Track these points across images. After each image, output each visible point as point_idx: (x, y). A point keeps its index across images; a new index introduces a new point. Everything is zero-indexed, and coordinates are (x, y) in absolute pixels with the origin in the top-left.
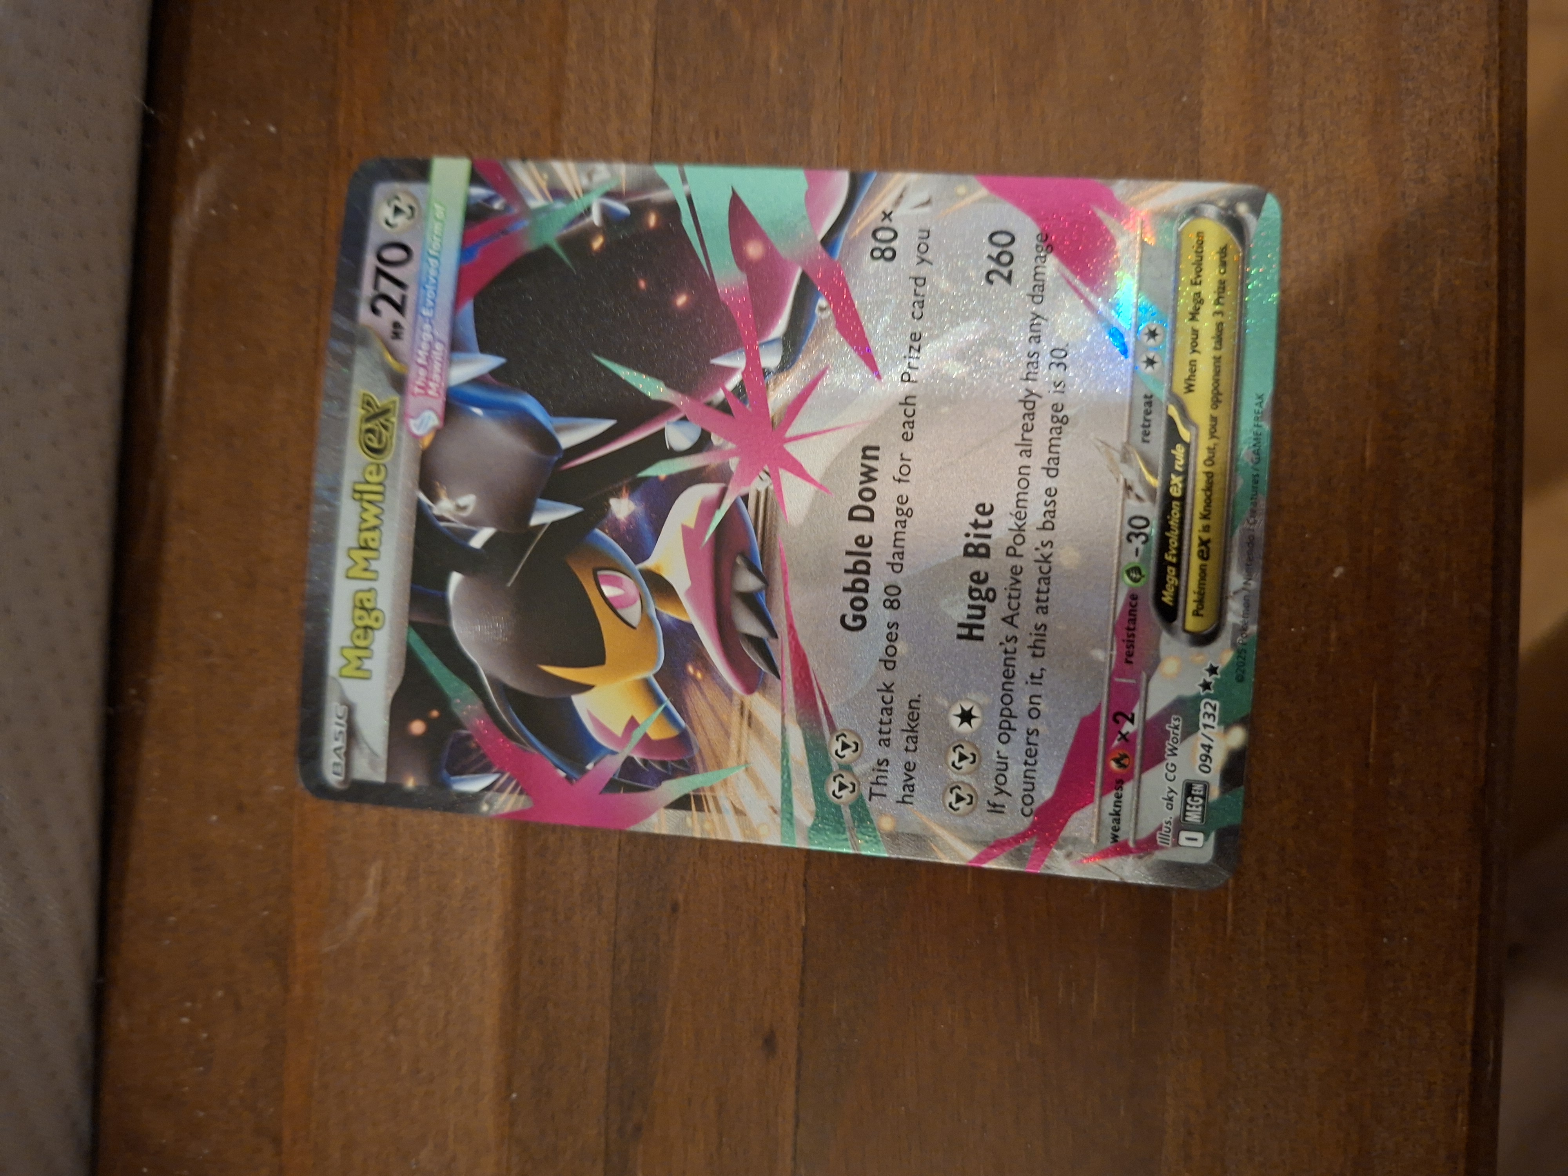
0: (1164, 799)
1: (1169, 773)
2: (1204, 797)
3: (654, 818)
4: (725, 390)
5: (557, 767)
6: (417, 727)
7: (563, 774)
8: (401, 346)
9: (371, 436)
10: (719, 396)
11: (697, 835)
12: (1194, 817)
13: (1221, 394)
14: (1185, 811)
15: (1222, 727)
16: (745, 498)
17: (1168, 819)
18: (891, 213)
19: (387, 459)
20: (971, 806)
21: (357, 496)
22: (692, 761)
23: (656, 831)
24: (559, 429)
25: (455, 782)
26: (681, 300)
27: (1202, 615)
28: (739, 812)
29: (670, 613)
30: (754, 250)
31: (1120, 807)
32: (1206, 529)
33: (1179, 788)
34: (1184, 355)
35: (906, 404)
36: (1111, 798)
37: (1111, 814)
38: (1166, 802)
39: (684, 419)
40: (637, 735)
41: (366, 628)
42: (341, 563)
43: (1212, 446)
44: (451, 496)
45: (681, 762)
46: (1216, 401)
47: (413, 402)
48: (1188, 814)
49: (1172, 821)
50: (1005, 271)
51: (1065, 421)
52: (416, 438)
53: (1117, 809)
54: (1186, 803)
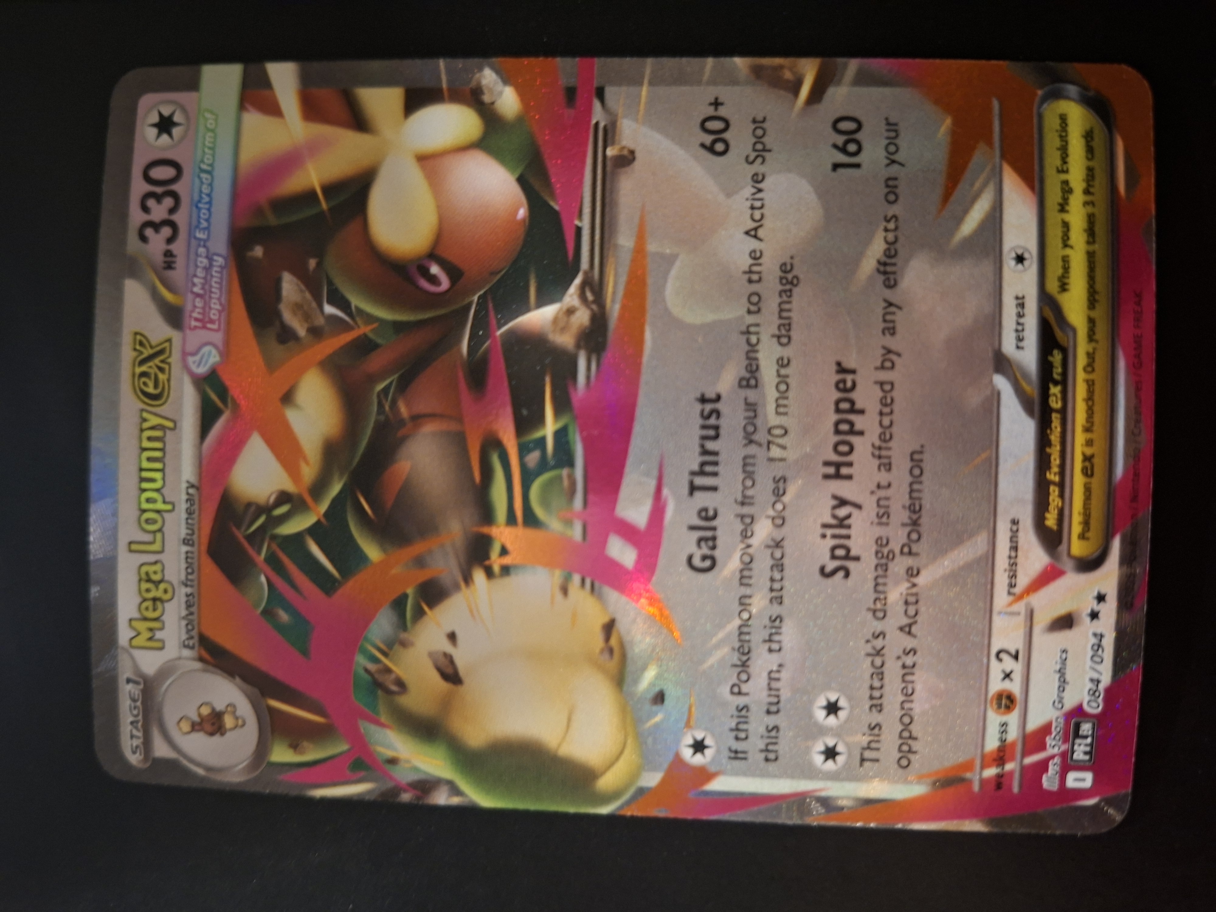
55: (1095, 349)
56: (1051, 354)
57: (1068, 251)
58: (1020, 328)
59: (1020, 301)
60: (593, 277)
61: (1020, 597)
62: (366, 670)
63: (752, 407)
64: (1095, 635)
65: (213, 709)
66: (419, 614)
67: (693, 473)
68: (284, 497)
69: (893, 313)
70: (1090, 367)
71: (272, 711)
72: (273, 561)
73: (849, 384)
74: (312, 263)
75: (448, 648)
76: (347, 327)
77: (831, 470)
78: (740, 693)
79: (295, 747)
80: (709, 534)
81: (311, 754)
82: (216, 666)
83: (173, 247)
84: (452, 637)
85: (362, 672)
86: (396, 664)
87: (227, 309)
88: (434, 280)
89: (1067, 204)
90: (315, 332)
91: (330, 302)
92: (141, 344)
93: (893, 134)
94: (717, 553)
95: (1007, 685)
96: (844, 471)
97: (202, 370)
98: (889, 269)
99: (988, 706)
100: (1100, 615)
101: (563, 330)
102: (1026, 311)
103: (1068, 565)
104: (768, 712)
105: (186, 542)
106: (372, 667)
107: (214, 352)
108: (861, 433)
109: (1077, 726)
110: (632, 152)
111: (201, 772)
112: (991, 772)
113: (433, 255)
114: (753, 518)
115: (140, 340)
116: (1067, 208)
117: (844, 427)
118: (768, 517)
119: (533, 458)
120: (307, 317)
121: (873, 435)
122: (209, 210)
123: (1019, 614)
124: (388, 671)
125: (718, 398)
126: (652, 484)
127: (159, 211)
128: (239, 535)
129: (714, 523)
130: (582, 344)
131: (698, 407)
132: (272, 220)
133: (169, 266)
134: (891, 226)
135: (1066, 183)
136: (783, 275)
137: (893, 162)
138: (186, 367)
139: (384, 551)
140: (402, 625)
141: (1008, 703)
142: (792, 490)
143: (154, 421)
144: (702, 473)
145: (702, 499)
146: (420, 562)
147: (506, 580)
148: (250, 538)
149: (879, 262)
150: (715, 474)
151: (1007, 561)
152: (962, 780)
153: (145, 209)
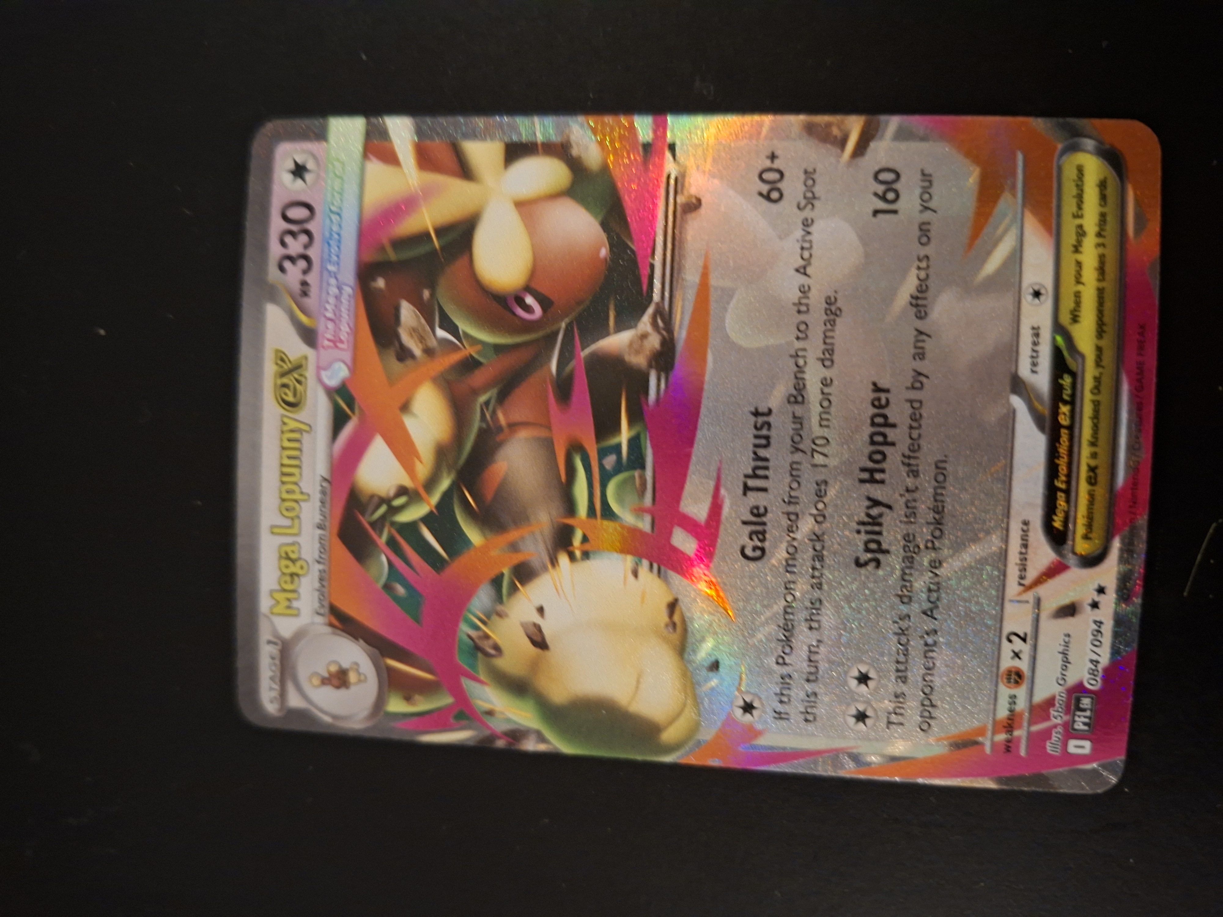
55: (1101, 374)
56: (1062, 378)
57: (1080, 288)
58: (1035, 354)
59: (1035, 331)
60: (664, 308)
61: (1029, 588)
62: (469, 637)
63: (798, 420)
64: (1095, 622)
65: (340, 666)
66: (513, 589)
67: (747, 476)
68: (402, 491)
69: (923, 341)
70: (1097, 389)
71: (390, 669)
72: (392, 543)
73: (883, 402)
74: (426, 294)
75: (537, 619)
76: (455, 348)
77: (866, 476)
78: (785, 664)
79: (408, 699)
80: (759, 528)
81: (422, 705)
82: (343, 630)
83: (309, 278)
84: (541, 610)
85: (465, 638)
86: (493, 632)
87: (355, 331)
88: (528, 309)
89: (1081, 246)
90: (428, 352)
91: (441, 327)
92: (282, 360)
93: (927, 184)
94: (767, 544)
95: (1017, 663)
96: (878, 476)
97: (333, 382)
98: (920, 302)
99: (1000, 680)
100: (1100, 606)
101: (638, 352)
102: (1041, 340)
103: (1071, 560)
104: (808, 681)
105: (320, 527)
106: (473, 633)
107: (343, 366)
108: (893, 444)
109: (1078, 700)
110: (699, 201)
111: (327, 719)
112: (1002, 737)
113: (528, 289)
114: (797, 515)
115: (281, 357)
116: (1080, 249)
117: (879, 439)
118: (811, 515)
119: (610, 461)
120: (422, 339)
121: (903, 446)
122: (339, 247)
123: (1027, 602)
124: (487, 637)
125: (770, 412)
126: (712, 484)
127: (295, 246)
128: (364, 521)
129: (764, 519)
130: (653, 363)
131: (753, 419)
132: (392, 255)
133: (305, 294)
134: (924, 264)
135: (1080, 227)
136: (827, 306)
137: (927, 208)
138: (320, 381)
139: (484, 536)
140: (499, 598)
141: (1016, 678)
142: (832, 492)
143: (293, 425)
144: (755, 476)
145: (754, 498)
146: (514, 547)
147: (588, 564)
148: (373, 524)
149: (912, 297)
150: (766, 477)
151: (1018, 556)
152: (976, 743)
153: (283, 244)
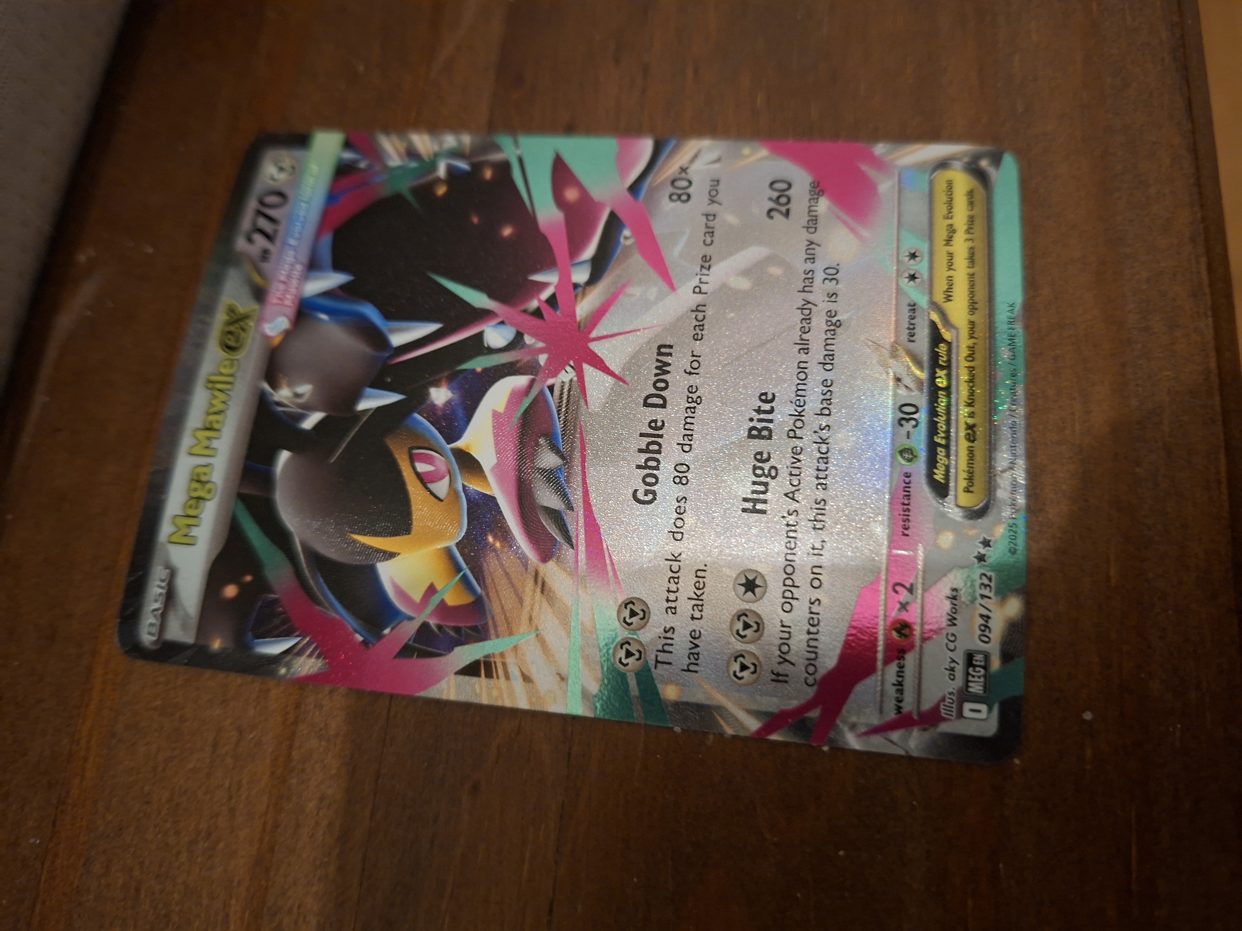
0: (946, 669)
1: (950, 644)
2: (985, 668)
3: (443, 684)
4: (539, 300)
5: (357, 632)
6: (230, 591)
7: (360, 638)
8: (266, 266)
9: (230, 336)
10: (534, 304)
11: (485, 701)
12: (976, 688)
13: (976, 303)
14: (968, 681)
15: (999, 598)
16: (551, 388)
17: (951, 690)
18: (687, 168)
19: (240, 355)
20: (755, 676)
21: (210, 385)
22: (485, 626)
23: (444, 697)
24: (392, 331)
25: (259, 644)
26: (507, 231)
27: (972, 492)
28: (526, 679)
29: (475, 486)
30: (571, 195)
31: (902, 677)
32: (971, 415)
33: (960, 658)
34: (941, 273)
35: (697, 310)
36: (893, 668)
37: (894, 685)
38: (947, 672)
39: (502, 323)
40: (435, 601)
41: (199, 498)
42: (186, 441)
43: (971, 346)
44: (290, 385)
45: (475, 629)
46: (973, 307)
47: (269, 310)
48: (970, 684)
49: (954, 691)
50: (783, 209)
51: (838, 324)
52: (267, 338)
53: (900, 679)
54: (968, 674)
